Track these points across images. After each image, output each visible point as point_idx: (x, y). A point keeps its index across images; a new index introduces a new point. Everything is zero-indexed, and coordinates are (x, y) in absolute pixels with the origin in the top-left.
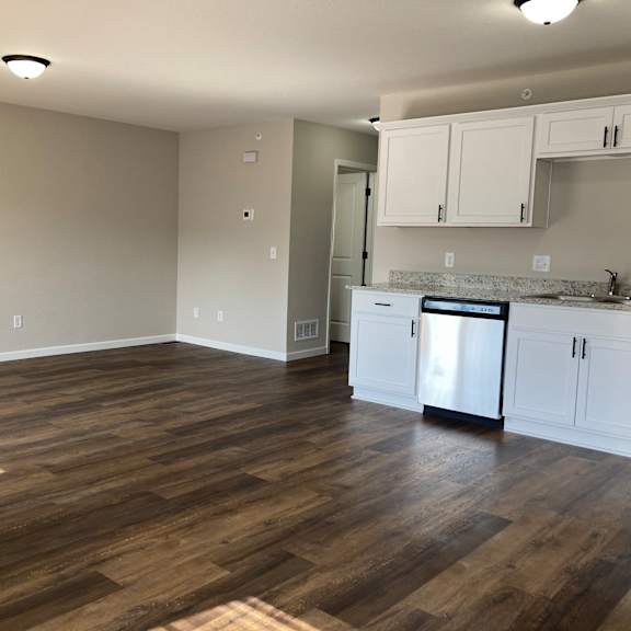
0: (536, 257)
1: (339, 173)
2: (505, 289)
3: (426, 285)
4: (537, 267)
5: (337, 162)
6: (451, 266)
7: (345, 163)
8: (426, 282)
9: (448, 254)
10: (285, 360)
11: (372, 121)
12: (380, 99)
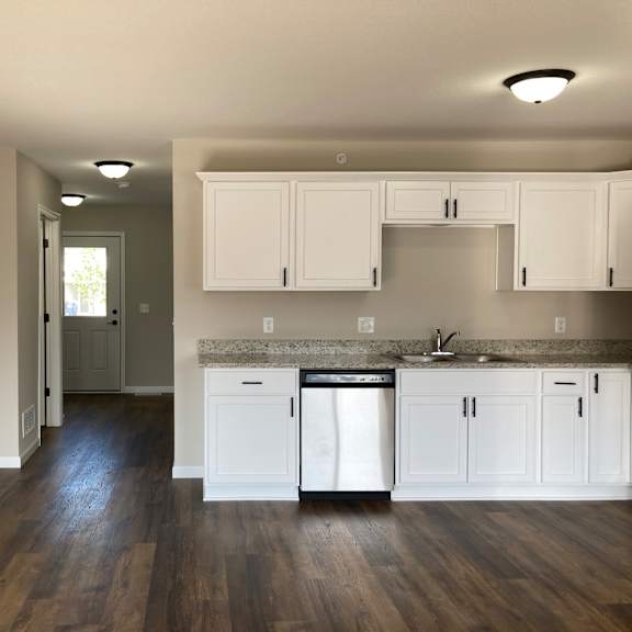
0: (360, 319)
1: (41, 220)
2: (333, 352)
3: (244, 354)
4: (363, 329)
5: (40, 207)
6: (271, 331)
8: (246, 350)
9: (266, 320)
10: (19, 466)
11: (98, 164)
12: (171, 143)
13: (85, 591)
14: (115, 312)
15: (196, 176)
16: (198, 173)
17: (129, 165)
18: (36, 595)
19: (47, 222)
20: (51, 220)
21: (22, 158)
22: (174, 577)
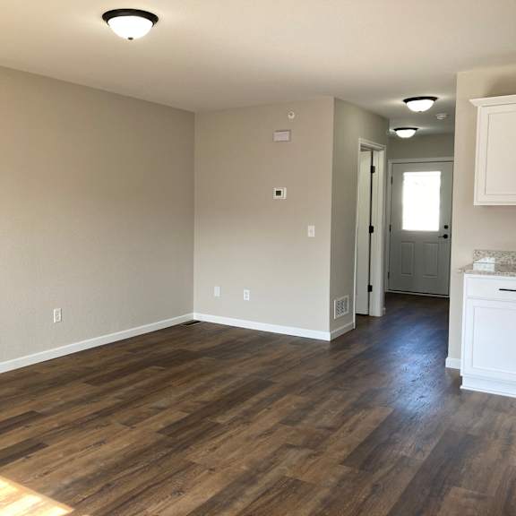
1: (362, 150)
5: (361, 141)
7: (366, 143)
10: (329, 339)
11: (406, 101)
12: (455, 76)
13: (319, 428)
14: (446, 227)
15: (470, 103)
16: (471, 100)
17: (434, 99)
18: (285, 422)
19: (374, 152)
20: (378, 150)
21: (340, 103)
22: (391, 434)
